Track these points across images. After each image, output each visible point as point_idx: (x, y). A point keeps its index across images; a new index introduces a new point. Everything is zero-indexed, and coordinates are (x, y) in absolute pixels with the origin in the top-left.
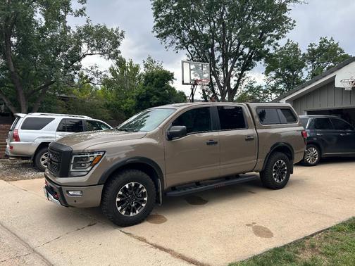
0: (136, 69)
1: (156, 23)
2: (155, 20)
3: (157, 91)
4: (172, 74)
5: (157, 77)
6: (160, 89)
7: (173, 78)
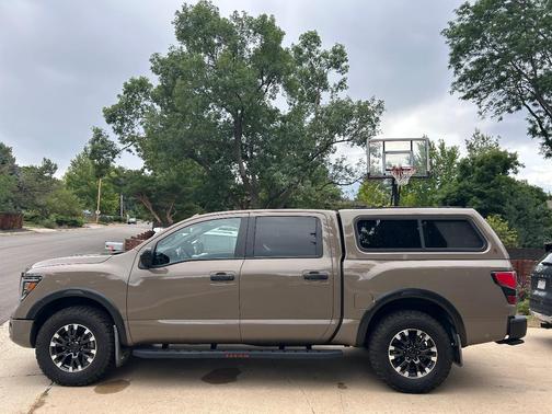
0: (452, 154)
1: (458, 77)
2: (456, 72)
3: (479, 188)
4: (514, 157)
5: (480, 165)
6: (486, 185)
7: (517, 164)
